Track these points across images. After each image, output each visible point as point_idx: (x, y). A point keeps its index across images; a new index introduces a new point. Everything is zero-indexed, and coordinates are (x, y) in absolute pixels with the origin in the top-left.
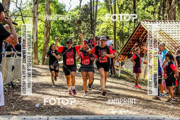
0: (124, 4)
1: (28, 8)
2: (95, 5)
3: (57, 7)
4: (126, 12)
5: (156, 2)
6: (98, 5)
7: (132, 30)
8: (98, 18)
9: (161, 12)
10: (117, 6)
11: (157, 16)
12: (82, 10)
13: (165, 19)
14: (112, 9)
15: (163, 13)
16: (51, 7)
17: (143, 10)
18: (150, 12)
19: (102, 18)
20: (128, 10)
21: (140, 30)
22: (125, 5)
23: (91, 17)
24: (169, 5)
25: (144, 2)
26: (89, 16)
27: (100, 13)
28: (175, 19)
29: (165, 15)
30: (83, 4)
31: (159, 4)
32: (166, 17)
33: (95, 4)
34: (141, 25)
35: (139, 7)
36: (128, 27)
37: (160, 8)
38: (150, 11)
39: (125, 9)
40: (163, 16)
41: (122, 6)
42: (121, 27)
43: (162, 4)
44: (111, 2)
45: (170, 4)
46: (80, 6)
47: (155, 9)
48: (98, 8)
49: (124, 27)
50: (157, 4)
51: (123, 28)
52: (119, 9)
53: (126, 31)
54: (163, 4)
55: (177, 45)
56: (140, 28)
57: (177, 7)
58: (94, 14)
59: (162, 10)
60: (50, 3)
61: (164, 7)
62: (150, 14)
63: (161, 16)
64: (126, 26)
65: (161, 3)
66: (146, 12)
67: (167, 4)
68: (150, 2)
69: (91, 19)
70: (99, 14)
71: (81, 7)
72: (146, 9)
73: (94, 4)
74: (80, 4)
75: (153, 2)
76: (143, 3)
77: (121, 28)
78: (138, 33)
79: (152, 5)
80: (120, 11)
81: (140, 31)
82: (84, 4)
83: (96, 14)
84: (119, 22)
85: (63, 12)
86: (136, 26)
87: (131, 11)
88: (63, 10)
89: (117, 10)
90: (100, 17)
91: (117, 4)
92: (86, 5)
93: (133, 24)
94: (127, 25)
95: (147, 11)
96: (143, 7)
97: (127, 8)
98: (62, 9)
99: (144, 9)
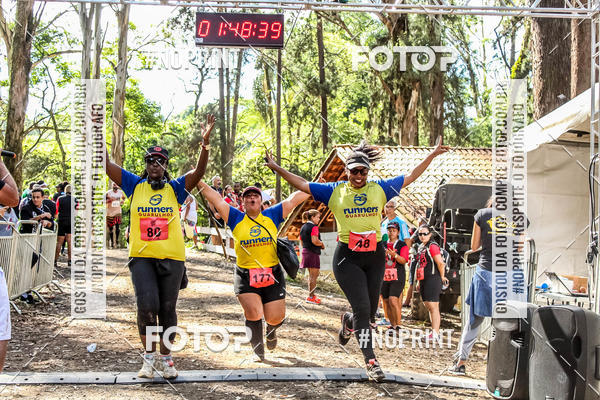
0: (299, 105)
1: (71, 111)
2: (232, 106)
3: (141, 109)
4: (303, 123)
5: (374, 100)
6: (239, 106)
7: (318, 164)
8: (237, 137)
9: (386, 125)
10: (282, 107)
11: (375, 132)
12: (201, 117)
13: (395, 139)
14: (271, 116)
15: (390, 126)
16: (127, 109)
17: (345, 119)
18: (360, 123)
19: (248, 136)
20: (309, 118)
21: (335, 167)
22: (302, 108)
23: (222, 133)
24: (402, 109)
25: (347, 100)
26: (218, 131)
27: (243, 125)
28: (417, 143)
29: (394, 131)
30: (203, 103)
31: (381, 105)
32: (397, 135)
33: (232, 102)
34: (337, 157)
35: (334, 110)
36: (309, 157)
37: (382, 115)
38: (362, 120)
39: (301, 115)
40: (390, 133)
41: (294, 108)
42: (294, 158)
43: (387, 106)
44: (270, 99)
45: (406, 107)
46: (197, 107)
47: (371, 116)
48: (240, 112)
49: (300, 158)
50: (375, 105)
51: (297, 160)
52: (289, 115)
53: (305, 167)
54: (391, 106)
55: (419, 204)
56: (334, 163)
57: (421, 113)
58: (228, 127)
59: (387, 121)
60: (123, 100)
61: (393, 113)
62: (361, 127)
63: (384, 134)
64: (304, 154)
65: (385, 104)
66: (351, 122)
67: (399, 105)
68: (361, 100)
69: (223, 137)
70: (241, 125)
71: (199, 110)
72: (352, 115)
73: (228, 102)
74: (196, 102)
75: (368, 100)
76: (344, 101)
77: (293, 161)
78: (330, 174)
79: (365, 105)
80: (290, 120)
81: (336, 170)
82: (207, 104)
83: (234, 127)
84: (289, 146)
85: (157, 121)
86: (327, 156)
87: (316, 121)
88: (156, 115)
89: (284, 116)
90: (244, 134)
91: (282, 103)
92: (210, 107)
93: (320, 151)
94: (308, 153)
95: (355, 121)
96: (345, 110)
97: (306, 113)
98: (153, 113)
99: (346, 115)
